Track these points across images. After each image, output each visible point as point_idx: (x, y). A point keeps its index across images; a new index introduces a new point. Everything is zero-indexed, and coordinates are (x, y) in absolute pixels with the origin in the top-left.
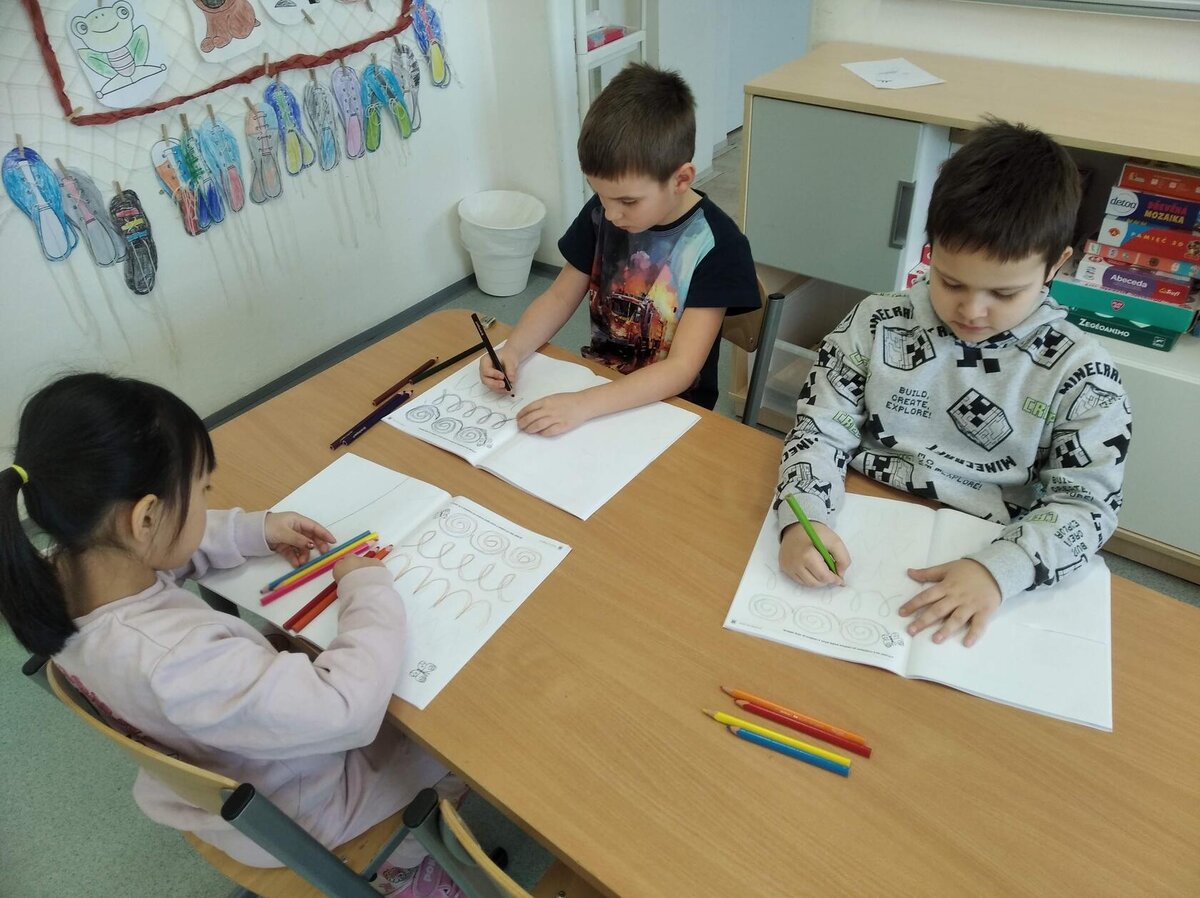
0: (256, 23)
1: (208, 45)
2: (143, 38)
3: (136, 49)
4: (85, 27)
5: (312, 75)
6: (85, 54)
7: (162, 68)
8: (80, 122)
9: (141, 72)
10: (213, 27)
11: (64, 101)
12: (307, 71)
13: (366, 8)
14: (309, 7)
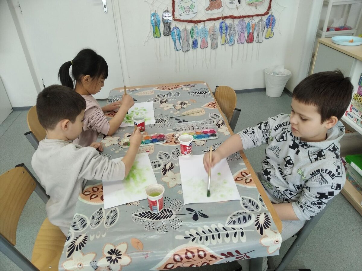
0: (222, 6)
1: (208, 9)
2: (194, 5)
3: (191, 8)
4: (182, 1)
6: (180, 6)
7: (195, 13)
8: (175, 20)
10: (211, 5)
11: (173, 15)
12: (232, 19)
13: (255, 8)
14: (238, 5)
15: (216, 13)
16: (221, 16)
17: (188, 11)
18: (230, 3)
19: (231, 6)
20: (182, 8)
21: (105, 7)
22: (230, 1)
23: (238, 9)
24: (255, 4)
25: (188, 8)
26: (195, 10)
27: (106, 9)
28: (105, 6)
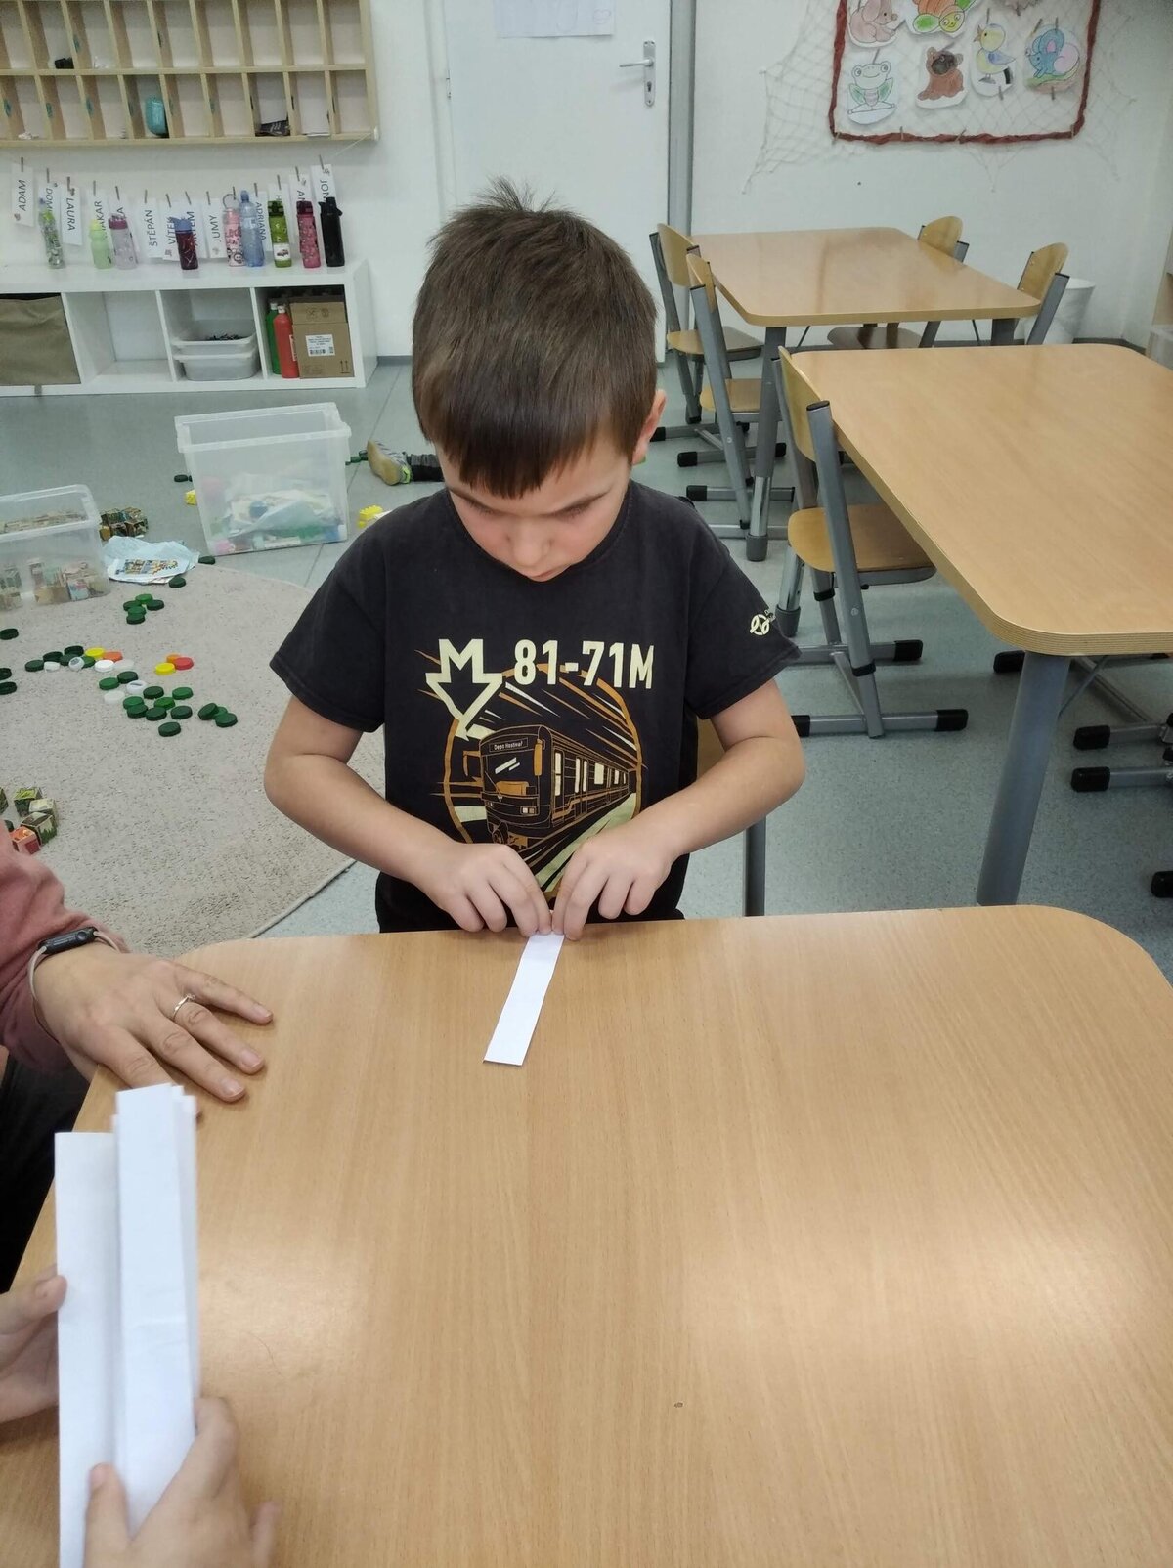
0: (962, 88)
1: (923, 95)
2: (889, 85)
3: (883, 91)
4: (860, 73)
6: (853, 87)
7: (892, 106)
8: (836, 136)
9: (880, 105)
10: (932, 85)
11: (831, 122)
13: (1050, 98)
14: (1005, 86)
17: (872, 99)
18: (983, 80)
19: (983, 88)
20: (858, 92)
21: (650, 89)
22: (984, 76)
23: (1002, 98)
24: (1049, 87)
26: (891, 98)
28: (650, 85)
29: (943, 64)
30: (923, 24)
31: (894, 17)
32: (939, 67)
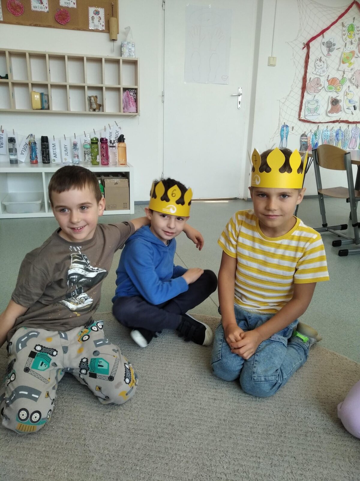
0: (341, 111)
1: (330, 112)
2: (318, 108)
3: (316, 109)
4: (309, 103)
5: (348, 126)
6: (307, 107)
7: (319, 114)
8: (300, 120)
10: (332, 109)
11: (300, 115)
12: (347, 124)
14: (354, 111)
15: (335, 116)
16: (338, 120)
17: (313, 112)
18: (347, 108)
19: (347, 111)
20: (308, 109)
21: (240, 104)
23: (353, 114)
25: (313, 110)
26: (318, 112)
27: (239, 106)
28: (240, 102)
29: (335, 102)
30: (330, 88)
31: (321, 85)
32: (334, 103)
